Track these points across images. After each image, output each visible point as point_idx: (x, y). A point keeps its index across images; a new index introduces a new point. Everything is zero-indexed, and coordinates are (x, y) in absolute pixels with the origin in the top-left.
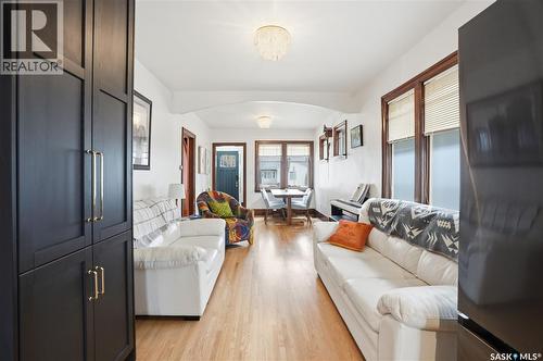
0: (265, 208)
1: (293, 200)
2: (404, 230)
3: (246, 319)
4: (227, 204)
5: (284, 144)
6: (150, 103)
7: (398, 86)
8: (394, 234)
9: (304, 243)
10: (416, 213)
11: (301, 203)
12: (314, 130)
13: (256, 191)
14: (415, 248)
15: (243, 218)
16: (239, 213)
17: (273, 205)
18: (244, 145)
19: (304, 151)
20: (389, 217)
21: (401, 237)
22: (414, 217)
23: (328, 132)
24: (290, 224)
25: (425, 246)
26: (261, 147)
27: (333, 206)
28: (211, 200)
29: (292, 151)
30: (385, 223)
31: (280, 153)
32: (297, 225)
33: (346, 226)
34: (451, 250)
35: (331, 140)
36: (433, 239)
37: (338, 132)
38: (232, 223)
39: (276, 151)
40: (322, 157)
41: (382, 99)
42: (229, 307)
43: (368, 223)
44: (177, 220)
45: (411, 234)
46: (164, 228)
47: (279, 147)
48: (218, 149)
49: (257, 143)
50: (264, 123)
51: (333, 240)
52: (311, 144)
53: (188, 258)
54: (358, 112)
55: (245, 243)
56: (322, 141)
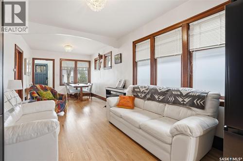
2: (155, 97)
4: (49, 92)
5: (76, 61)
7: (142, 37)
8: (149, 99)
9: (87, 109)
10: (160, 90)
11: (85, 90)
12: (91, 56)
14: (161, 104)
15: (61, 99)
16: (58, 96)
17: (72, 92)
18: (53, 60)
20: (145, 93)
21: (153, 100)
22: (159, 91)
23: (101, 57)
24: (82, 101)
25: (168, 102)
26: (63, 62)
27: (107, 90)
28: (38, 90)
30: (143, 95)
32: (85, 100)
33: (124, 98)
34: (182, 102)
35: (102, 60)
36: (172, 99)
37: (106, 57)
39: (72, 64)
40: (95, 69)
41: (133, 42)
43: (133, 96)
44: (19, 104)
45: (159, 98)
47: (74, 62)
48: (36, 62)
49: (61, 60)
50: (69, 49)
52: (89, 62)
53: (48, 129)
54: (119, 48)
55: (62, 113)
56: (96, 61)
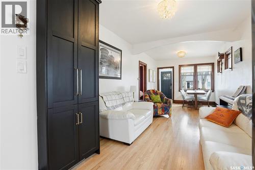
0: (182, 100)
1: (198, 96)
3: (150, 151)
4: (159, 96)
5: (195, 66)
6: (121, 51)
11: (204, 98)
12: (214, 56)
13: (179, 91)
15: (166, 103)
16: (164, 101)
17: (187, 98)
18: (173, 67)
19: (208, 69)
20: (250, 107)
23: (221, 56)
26: (182, 68)
27: (221, 100)
28: (151, 94)
29: (200, 69)
30: (248, 110)
31: (193, 71)
33: (219, 110)
35: (223, 60)
37: (228, 55)
38: (159, 105)
39: (191, 70)
40: (219, 71)
42: (145, 143)
46: (123, 104)
47: (193, 67)
48: (161, 71)
49: (180, 66)
51: (209, 118)
52: (213, 64)
54: (239, 40)
55: (167, 116)
56: (219, 62)
